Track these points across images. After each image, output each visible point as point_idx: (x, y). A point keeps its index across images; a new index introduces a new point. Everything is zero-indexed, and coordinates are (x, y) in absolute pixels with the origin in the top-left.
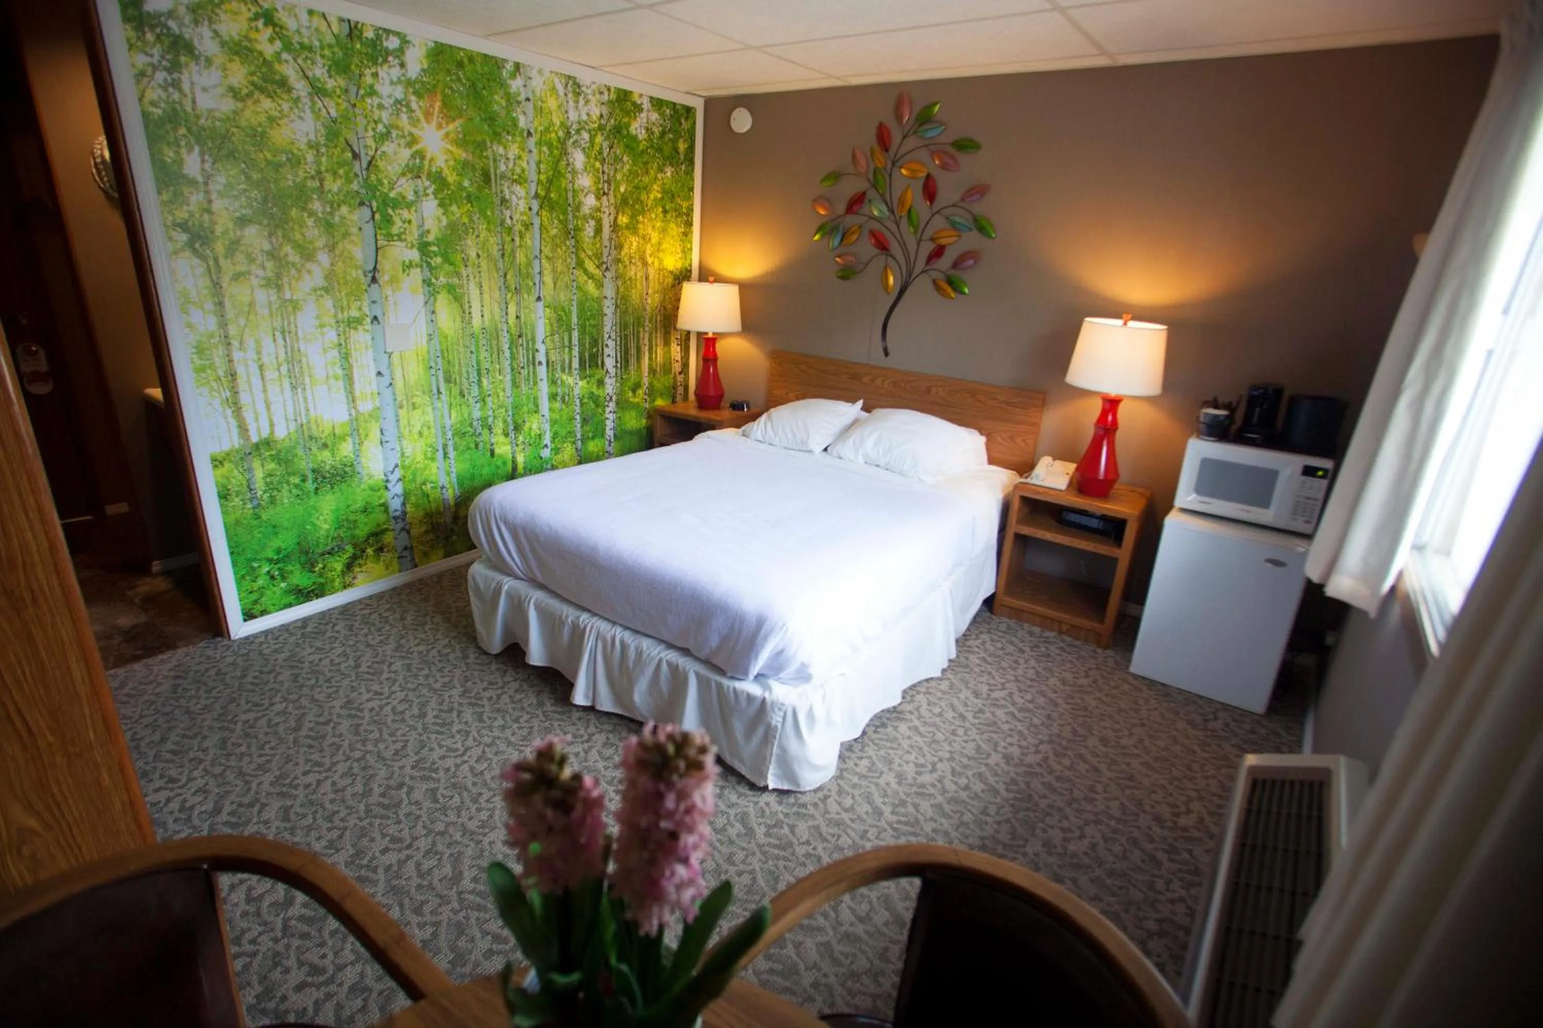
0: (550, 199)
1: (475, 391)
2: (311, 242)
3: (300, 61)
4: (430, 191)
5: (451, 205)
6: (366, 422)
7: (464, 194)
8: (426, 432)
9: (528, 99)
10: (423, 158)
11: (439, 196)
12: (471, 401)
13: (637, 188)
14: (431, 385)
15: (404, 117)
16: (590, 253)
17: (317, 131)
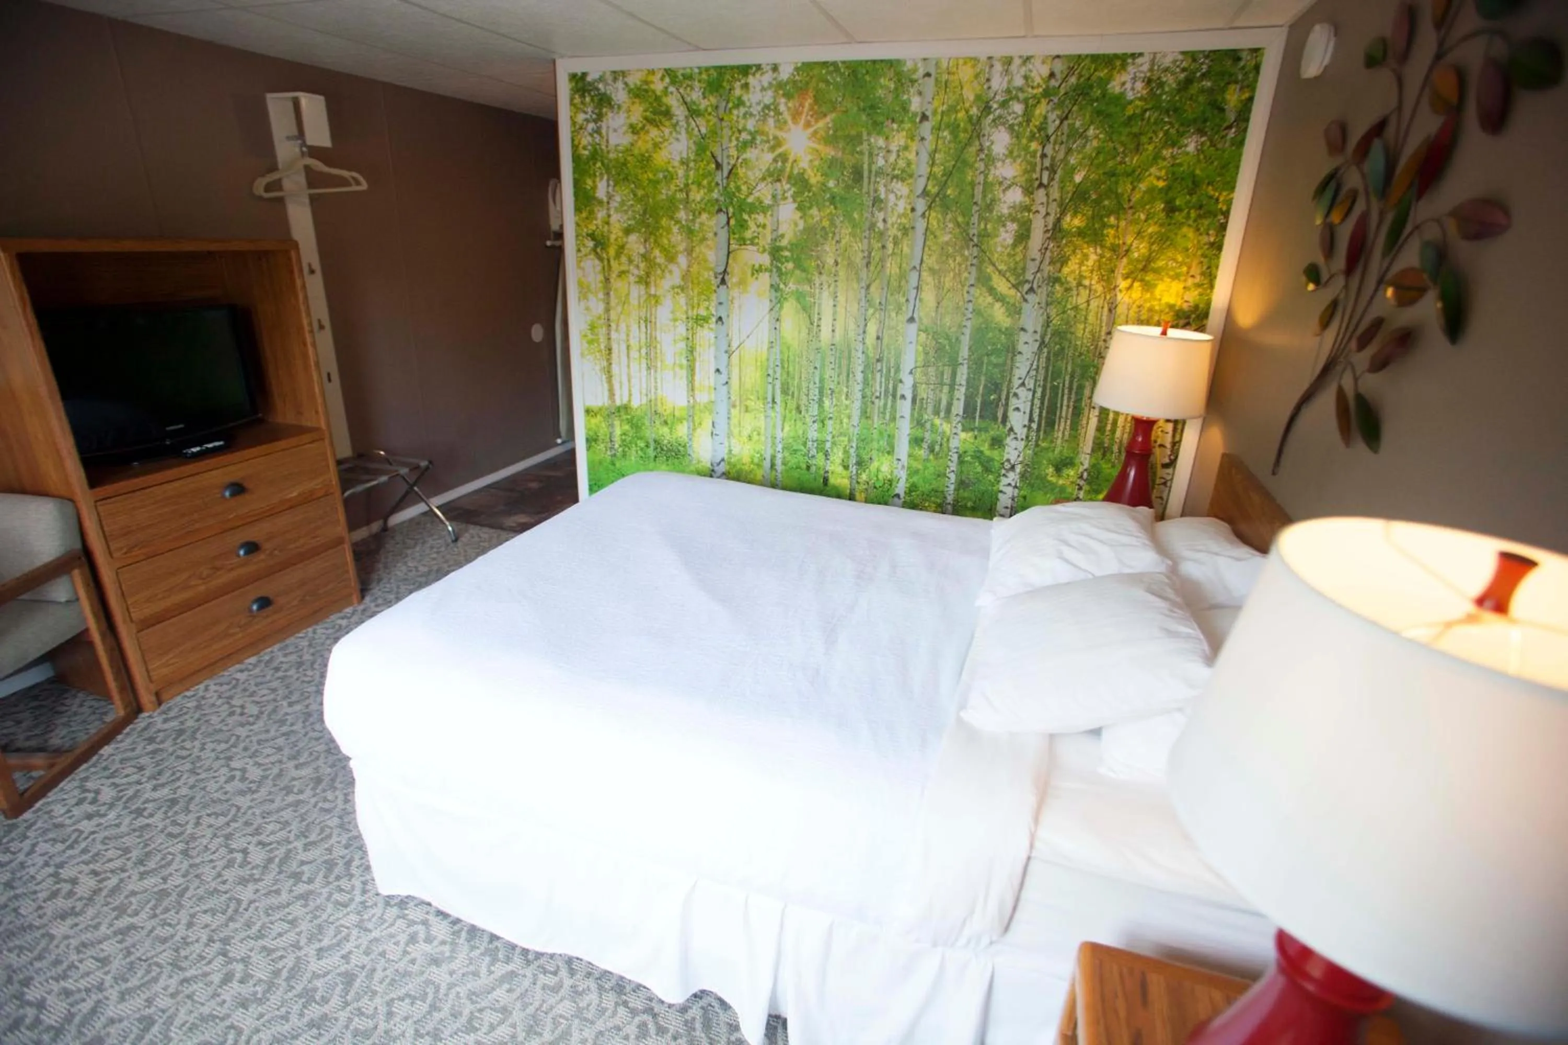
0: (945, 196)
1: (815, 409)
2: (674, 247)
3: (681, 90)
4: (789, 194)
5: (810, 208)
6: (701, 411)
7: (828, 196)
8: (755, 437)
9: (928, 75)
10: (785, 160)
11: (799, 199)
12: (809, 420)
13: (1112, 174)
14: (766, 393)
15: (771, 121)
16: (1002, 267)
17: (688, 148)
